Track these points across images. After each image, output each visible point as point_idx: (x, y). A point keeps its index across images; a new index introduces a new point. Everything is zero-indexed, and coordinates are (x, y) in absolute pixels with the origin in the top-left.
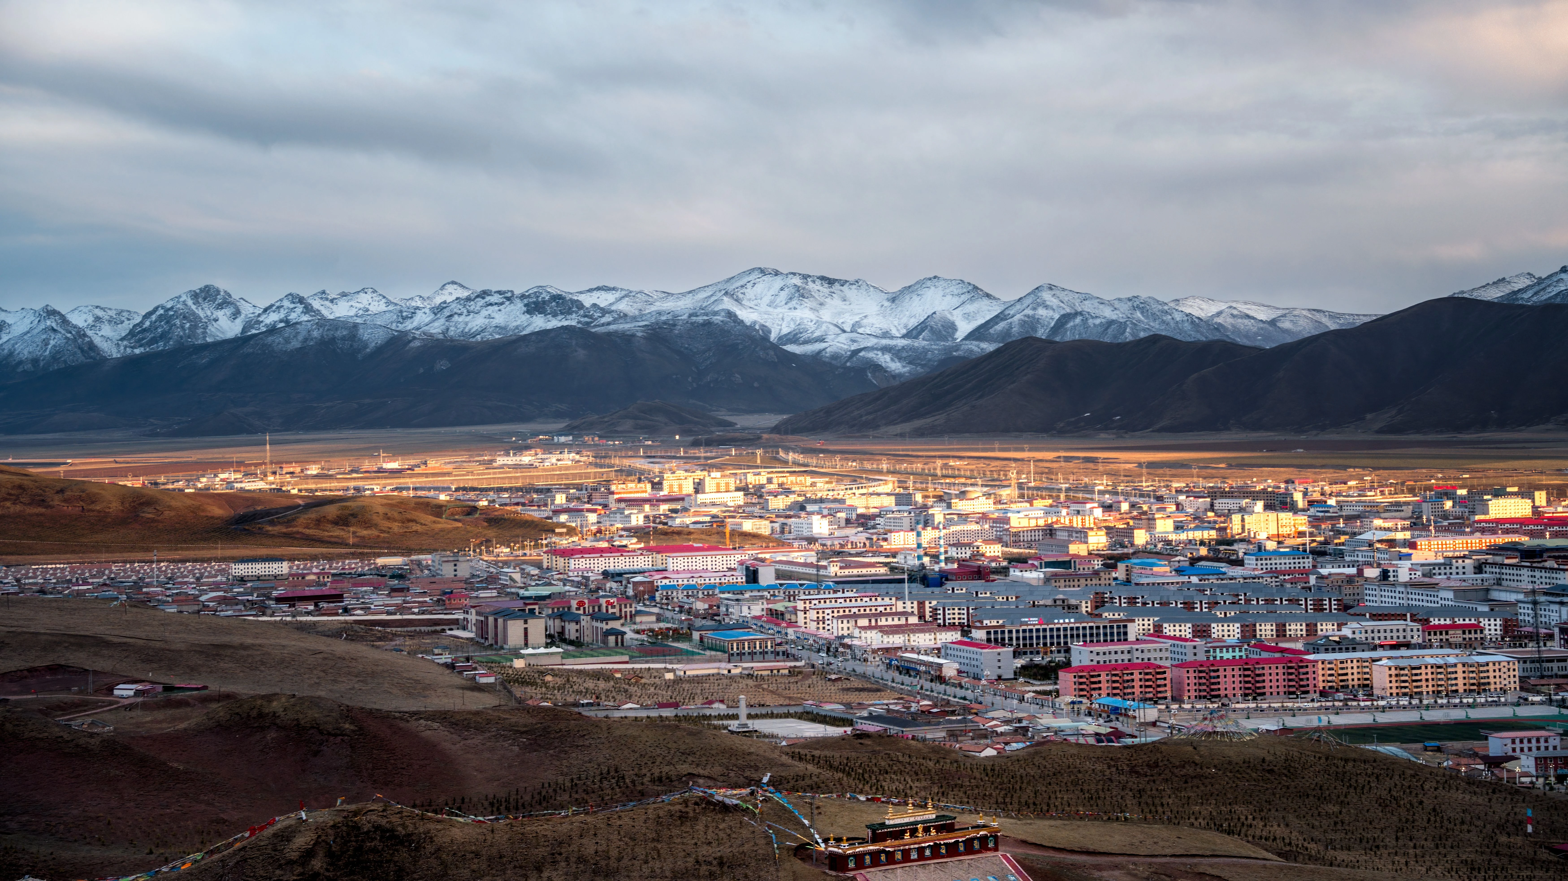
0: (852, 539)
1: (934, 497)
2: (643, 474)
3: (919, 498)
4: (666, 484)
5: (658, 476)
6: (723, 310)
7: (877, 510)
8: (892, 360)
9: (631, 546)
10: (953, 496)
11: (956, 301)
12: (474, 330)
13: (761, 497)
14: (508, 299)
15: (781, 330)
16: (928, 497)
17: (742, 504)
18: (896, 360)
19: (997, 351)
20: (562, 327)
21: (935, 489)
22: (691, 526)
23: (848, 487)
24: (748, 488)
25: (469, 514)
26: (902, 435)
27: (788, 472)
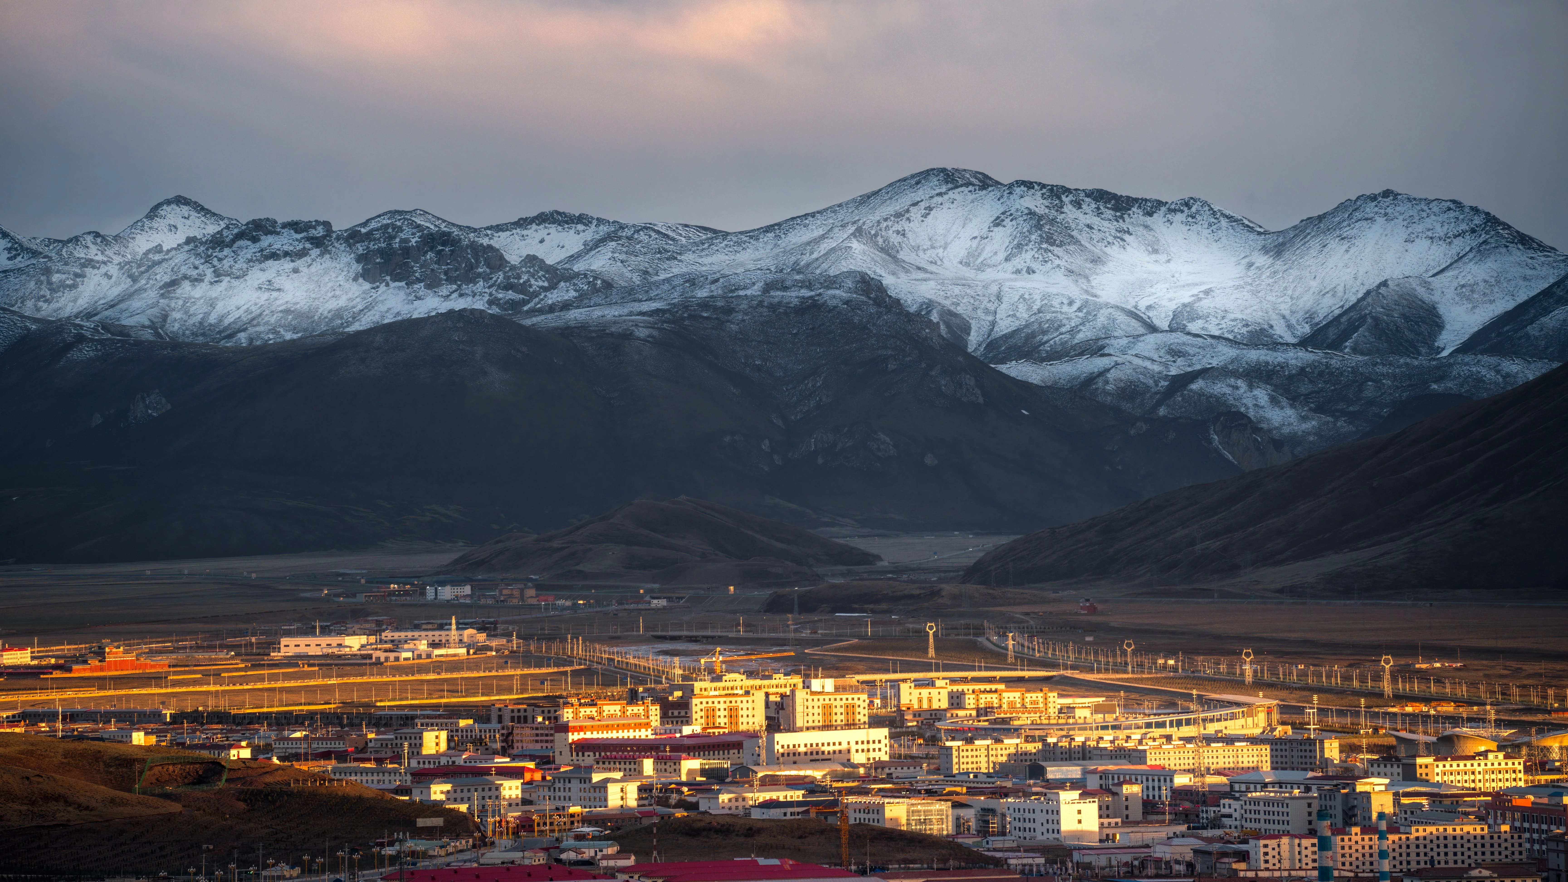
0: (1160, 852)
1: (1371, 749)
2: (643, 682)
3: (1332, 750)
4: (697, 706)
5: (679, 688)
6: (850, 273)
7: (1223, 780)
8: (1273, 401)
9: (604, 863)
10: (1422, 748)
11: (1439, 254)
12: (230, 319)
13: (933, 740)
14: (317, 242)
15: (993, 324)
16: (1357, 749)
17: (886, 758)
18: (1284, 401)
19: (1544, 381)
20: (451, 312)
21: (1376, 730)
22: (756, 814)
23: (1153, 719)
24: (903, 721)
25: (200, 780)
26: (1293, 591)
27: (1003, 680)
